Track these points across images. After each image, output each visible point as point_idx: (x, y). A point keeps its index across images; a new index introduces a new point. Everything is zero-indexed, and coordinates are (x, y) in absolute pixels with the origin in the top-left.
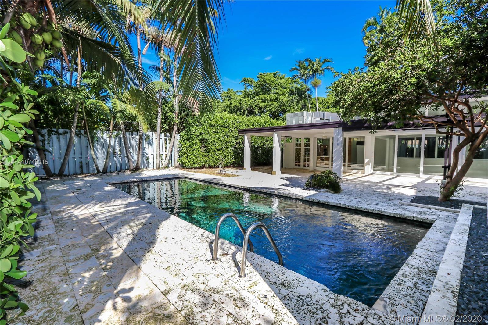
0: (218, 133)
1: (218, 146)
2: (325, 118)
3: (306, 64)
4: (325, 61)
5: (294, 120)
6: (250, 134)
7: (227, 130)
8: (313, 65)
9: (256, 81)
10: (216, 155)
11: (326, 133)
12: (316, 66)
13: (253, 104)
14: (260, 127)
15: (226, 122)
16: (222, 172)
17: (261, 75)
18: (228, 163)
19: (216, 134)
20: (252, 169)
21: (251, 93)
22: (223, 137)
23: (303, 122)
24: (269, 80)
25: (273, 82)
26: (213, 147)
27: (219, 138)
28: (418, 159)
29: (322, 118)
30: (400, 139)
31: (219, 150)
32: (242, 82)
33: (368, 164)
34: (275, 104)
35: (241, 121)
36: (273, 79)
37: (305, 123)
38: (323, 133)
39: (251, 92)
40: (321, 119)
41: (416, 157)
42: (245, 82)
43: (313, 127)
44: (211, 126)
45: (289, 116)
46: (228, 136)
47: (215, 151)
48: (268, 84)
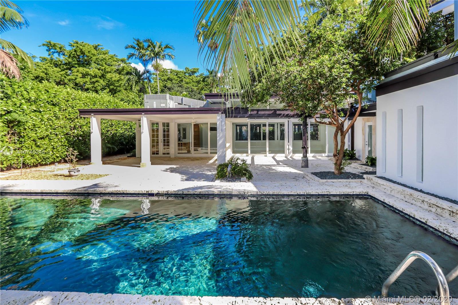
0: (40, 112)
1: (42, 132)
2: (184, 103)
3: (146, 45)
4: (167, 47)
5: (155, 103)
6: (100, 117)
7: (57, 109)
8: (154, 47)
9: (68, 49)
10: (38, 146)
11: (195, 118)
12: (157, 50)
13: (65, 77)
14: (103, 108)
15: (55, 97)
16: (72, 173)
17: (77, 43)
18: (57, 157)
19: (38, 114)
20: (104, 163)
21: (60, 63)
22: (48, 119)
23: (166, 105)
24: (89, 52)
25: (94, 55)
26: (33, 134)
27: (42, 120)
28: (264, 141)
29: (181, 103)
30: (252, 126)
31: (42, 138)
32: (44, 45)
33: (229, 148)
34: (101, 81)
35: (77, 98)
36: (94, 51)
37: (168, 107)
38: (191, 118)
39: (62, 62)
40: (179, 104)
41: (263, 140)
42: (50, 46)
43: (194, 112)
44: (29, 100)
45: (147, 98)
46: (57, 118)
47: (34, 140)
48: (88, 56)
